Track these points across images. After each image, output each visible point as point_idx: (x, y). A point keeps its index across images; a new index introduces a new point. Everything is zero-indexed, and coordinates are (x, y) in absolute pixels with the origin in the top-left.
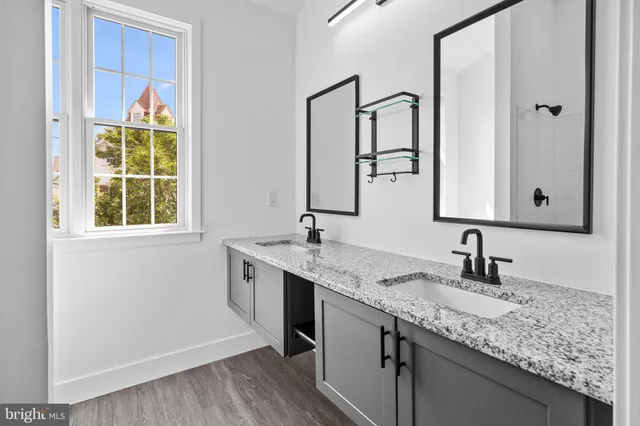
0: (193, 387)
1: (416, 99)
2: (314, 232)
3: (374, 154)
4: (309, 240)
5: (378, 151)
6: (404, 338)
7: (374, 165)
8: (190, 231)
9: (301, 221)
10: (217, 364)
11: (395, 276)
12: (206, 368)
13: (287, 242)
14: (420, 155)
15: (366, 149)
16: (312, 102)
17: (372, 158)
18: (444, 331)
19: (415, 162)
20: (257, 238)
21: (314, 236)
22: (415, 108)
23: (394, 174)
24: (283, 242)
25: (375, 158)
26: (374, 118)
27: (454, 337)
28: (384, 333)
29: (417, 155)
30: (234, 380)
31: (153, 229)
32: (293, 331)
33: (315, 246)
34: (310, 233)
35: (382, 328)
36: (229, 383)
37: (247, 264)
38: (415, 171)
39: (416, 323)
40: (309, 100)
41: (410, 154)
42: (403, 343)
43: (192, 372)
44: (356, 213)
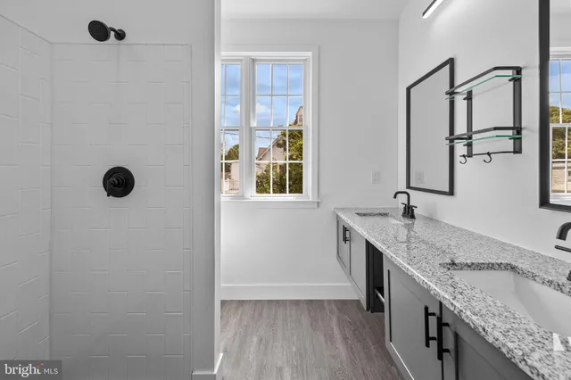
0: (309, 314)
1: (518, 70)
2: (409, 208)
3: (470, 133)
4: (404, 215)
5: (474, 130)
6: (447, 325)
7: (469, 145)
8: (311, 200)
9: (395, 197)
10: (329, 301)
11: (469, 262)
12: (320, 302)
13: (385, 215)
14: (523, 132)
15: (461, 128)
16: (412, 90)
17: (468, 138)
18: (481, 330)
19: (517, 140)
20: (356, 209)
21: (409, 212)
22: (517, 81)
23: (489, 154)
24: (381, 214)
25: (470, 138)
26: (469, 97)
27: (490, 340)
28: (427, 314)
29: (519, 132)
30: (338, 318)
31: (288, 197)
32: (374, 292)
33: (409, 221)
34: (405, 208)
35: (426, 309)
36: (334, 319)
37: (345, 229)
38: (517, 150)
39: (456, 312)
40: (408, 90)
41: (510, 133)
42: (445, 329)
43: (310, 302)
44: (451, 192)
